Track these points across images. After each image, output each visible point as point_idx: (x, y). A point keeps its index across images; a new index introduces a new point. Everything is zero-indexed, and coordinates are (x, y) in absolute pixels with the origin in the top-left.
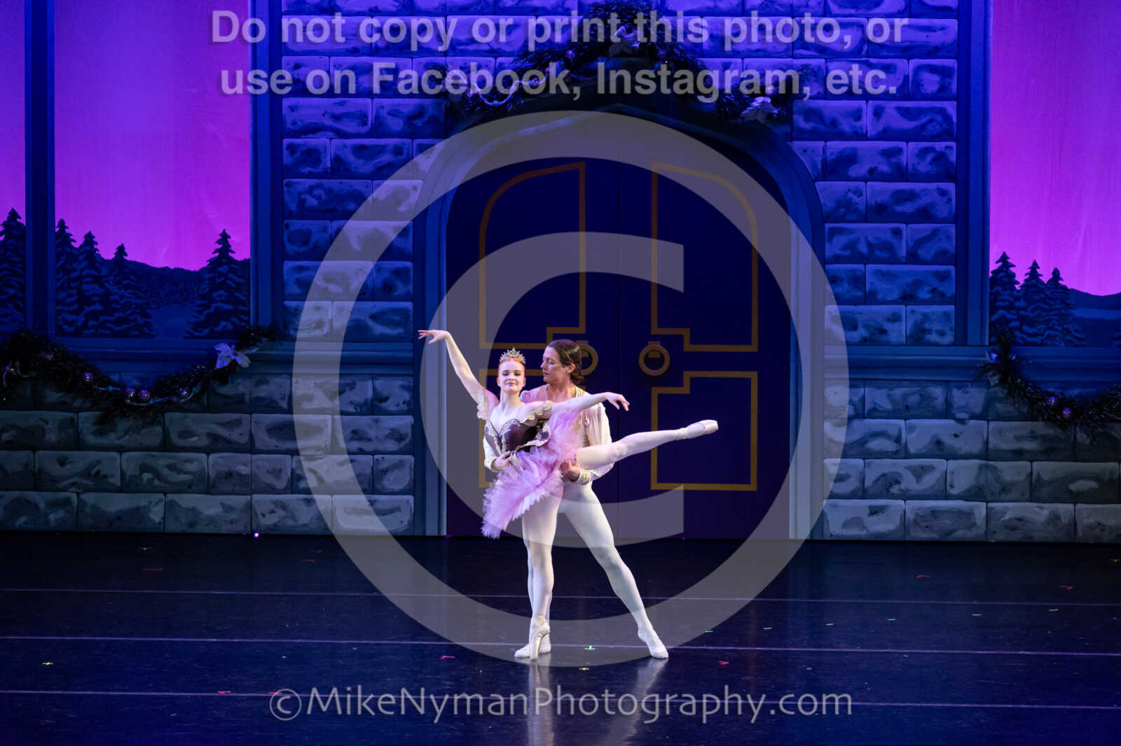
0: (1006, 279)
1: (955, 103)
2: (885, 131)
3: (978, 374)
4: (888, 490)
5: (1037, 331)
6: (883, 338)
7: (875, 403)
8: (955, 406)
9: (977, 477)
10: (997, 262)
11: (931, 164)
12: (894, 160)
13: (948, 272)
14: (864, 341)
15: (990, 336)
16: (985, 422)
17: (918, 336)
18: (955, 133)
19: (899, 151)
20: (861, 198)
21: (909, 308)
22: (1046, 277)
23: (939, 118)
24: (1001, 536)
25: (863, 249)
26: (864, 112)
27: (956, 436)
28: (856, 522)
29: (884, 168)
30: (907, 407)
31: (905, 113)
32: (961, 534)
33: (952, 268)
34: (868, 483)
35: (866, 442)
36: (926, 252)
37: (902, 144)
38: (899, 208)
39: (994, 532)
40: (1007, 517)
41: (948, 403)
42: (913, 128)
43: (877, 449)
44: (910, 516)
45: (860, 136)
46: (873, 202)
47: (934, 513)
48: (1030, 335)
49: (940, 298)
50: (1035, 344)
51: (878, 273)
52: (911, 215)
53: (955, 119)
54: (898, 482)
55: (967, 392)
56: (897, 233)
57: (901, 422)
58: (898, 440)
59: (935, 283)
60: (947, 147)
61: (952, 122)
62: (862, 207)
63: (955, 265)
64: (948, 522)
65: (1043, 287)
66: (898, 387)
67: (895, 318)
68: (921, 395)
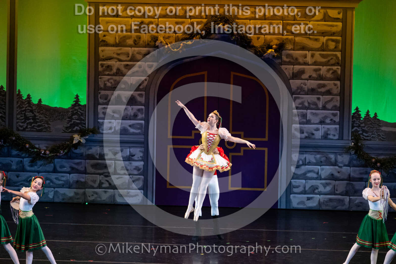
0: (358, 116)
1: (340, 52)
2: (315, 62)
3: (347, 150)
4: (314, 191)
5: (368, 135)
6: (313, 137)
7: (310, 160)
8: (339, 161)
9: (346, 187)
10: (355, 110)
11: (331, 74)
12: (318, 73)
13: (337, 113)
14: (306, 137)
15: (351, 137)
16: (349, 168)
17: (325, 136)
18: (340, 63)
19: (320, 69)
20: (306, 86)
21: (323, 126)
22: (372, 115)
23: (335, 58)
24: (354, 209)
25: (306, 104)
26: (308, 55)
27: (339, 172)
28: (302, 203)
29: (314, 75)
30: (321, 162)
31: (323, 56)
32: (339, 208)
33: (338, 112)
34: (307, 189)
35: (306, 174)
36: (329, 106)
37: (321, 67)
38: (320, 90)
39: (352, 207)
40: (357, 202)
41: (336, 161)
42: (326, 61)
43: (310, 176)
44: (322, 201)
45: (306, 64)
46: (310, 88)
47: (331, 200)
48: (366, 136)
49: (334, 123)
50: (367, 140)
51: (311, 113)
52: (324, 93)
53: (340, 58)
54: (317, 189)
55: (343, 157)
56: (319, 99)
57: (319, 167)
58: (318, 173)
59: (332, 117)
60: (337, 68)
61: (339, 59)
62: (306, 89)
63: (339, 111)
64: (335, 203)
65: (371, 119)
66: (318, 154)
67: (317, 130)
68: (326, 157)
